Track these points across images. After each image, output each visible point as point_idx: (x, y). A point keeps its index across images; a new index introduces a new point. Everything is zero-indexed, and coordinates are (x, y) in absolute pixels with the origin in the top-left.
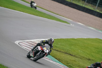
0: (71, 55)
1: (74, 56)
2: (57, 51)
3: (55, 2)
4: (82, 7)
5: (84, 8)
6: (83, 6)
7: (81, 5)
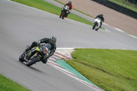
0: (103, 71)
1: (108, 73)
4: (122, 7)
5: (125, 8)
6: (124, 6)
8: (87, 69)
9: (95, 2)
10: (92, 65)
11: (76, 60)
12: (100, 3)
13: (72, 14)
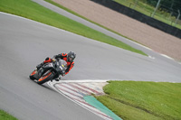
0: (146, 110)
1: (152, 113)
2: (123, 102)
3: (123, 16)
4: (171, 26)
5: (175, 28)
6: (174, 24)
7: (169, 23)
8: (124, 108)
9: (135, 20)
10: (131, 103)
11: (109, 96)
12: (142, 22)
13: (105, 35)
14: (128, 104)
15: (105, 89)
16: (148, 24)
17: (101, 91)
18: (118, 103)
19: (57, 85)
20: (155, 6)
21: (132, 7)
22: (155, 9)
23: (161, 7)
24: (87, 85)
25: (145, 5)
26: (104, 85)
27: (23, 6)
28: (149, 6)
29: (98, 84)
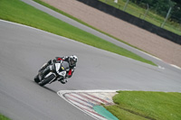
8: (133, 118)
13: (114, 45)
14: (137, 114)
15: (114, 99)
16: (158, 34)
17: (111, 101)
18: (127, 113)
19: (67, 95)
20: (165, 17)
21: (142, 17)
22: (165, 20)
23: (171, 17)
24: (97, 95)
25: (155, 15)
26: (113, 95)
27: (33, 16)
28: (159, 17)
29: (107, 94)
